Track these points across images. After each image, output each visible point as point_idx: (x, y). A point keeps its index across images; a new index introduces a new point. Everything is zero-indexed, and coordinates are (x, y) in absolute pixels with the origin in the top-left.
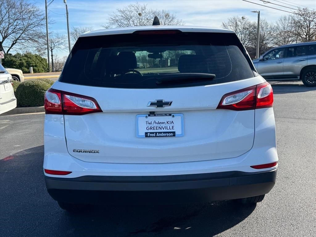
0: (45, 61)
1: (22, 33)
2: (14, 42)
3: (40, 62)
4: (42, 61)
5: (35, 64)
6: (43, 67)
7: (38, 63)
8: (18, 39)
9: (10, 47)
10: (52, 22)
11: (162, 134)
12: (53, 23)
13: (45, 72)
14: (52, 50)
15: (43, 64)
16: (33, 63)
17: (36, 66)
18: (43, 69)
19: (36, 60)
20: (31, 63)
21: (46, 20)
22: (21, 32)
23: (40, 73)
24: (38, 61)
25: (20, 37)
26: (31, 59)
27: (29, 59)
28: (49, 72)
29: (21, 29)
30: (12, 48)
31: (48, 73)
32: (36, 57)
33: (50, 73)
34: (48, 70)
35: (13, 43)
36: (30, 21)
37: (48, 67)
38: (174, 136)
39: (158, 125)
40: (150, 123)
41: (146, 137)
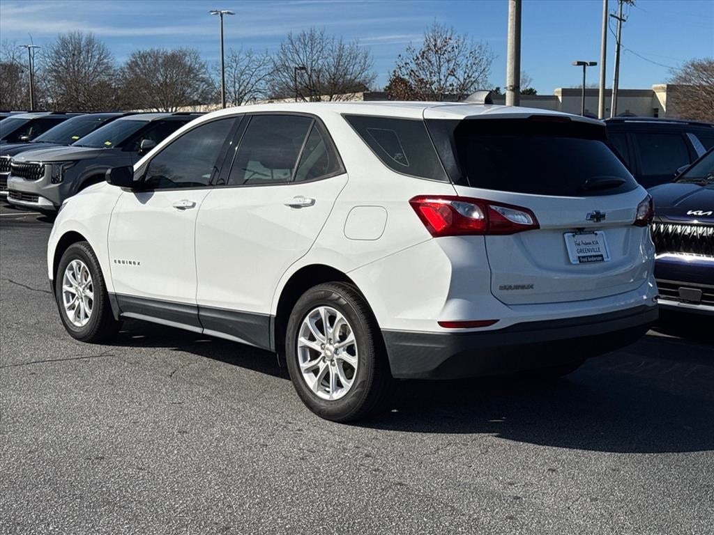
11: (593, 259)
38: (603, 260)
39: (587, 247)
40: (579, 245)
41: (580, 262)
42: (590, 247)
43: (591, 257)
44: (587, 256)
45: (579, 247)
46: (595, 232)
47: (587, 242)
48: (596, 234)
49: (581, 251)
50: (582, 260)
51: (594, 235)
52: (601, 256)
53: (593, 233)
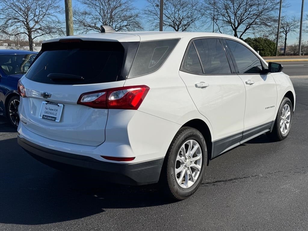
0: (273, 45)
1: (256, 19)
2: (248, 27)
3: (268, 46)
4: (270, 45)
5: (263, 48)
6: (270, 51)
7: (265, 47)
8: (251, 24)
9: (243, 31)
10: (287, 5)
11: (50, 118)
12: (287, 7)
13: (271, 56)
14: (286, 33)
15: (271, 48)
16: (261, 47)
17: (263, 50)
18: (269, 53)
19: (264, 44)
20: (259, 47)
21: (280, 4)
22: (255, 17)
23: (266, 56)
24: (266, 45)
25: (253, 22)
26: (259, 43)
27: (258, 43)
28: (275, 55)
29: (254, 15)
30: (245, 32)
31: (274, 57)
32: (265, 41)
33: (277, 57)
34: (275, 54)
35: (246, 27)
36: (265, 5)
37: (275, 51)
38: (55, 120)
39: (50, 111)
40: (47, 109)
41: (43, 118)
42: (52, 112)
43: (49, 117)
44: (48, 116)
45: (47, 110)
46: (58, 104)
47: (52, 109)
48: (58, 106)
49: (46, 112)
50: (44, 117)
51: (57, 106)
52: (55, 118)
53: (57, 105)
